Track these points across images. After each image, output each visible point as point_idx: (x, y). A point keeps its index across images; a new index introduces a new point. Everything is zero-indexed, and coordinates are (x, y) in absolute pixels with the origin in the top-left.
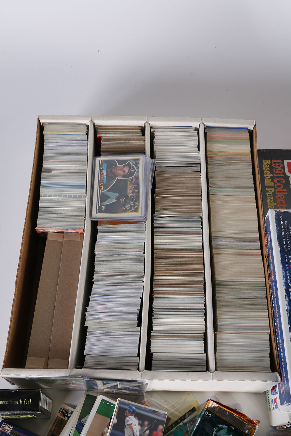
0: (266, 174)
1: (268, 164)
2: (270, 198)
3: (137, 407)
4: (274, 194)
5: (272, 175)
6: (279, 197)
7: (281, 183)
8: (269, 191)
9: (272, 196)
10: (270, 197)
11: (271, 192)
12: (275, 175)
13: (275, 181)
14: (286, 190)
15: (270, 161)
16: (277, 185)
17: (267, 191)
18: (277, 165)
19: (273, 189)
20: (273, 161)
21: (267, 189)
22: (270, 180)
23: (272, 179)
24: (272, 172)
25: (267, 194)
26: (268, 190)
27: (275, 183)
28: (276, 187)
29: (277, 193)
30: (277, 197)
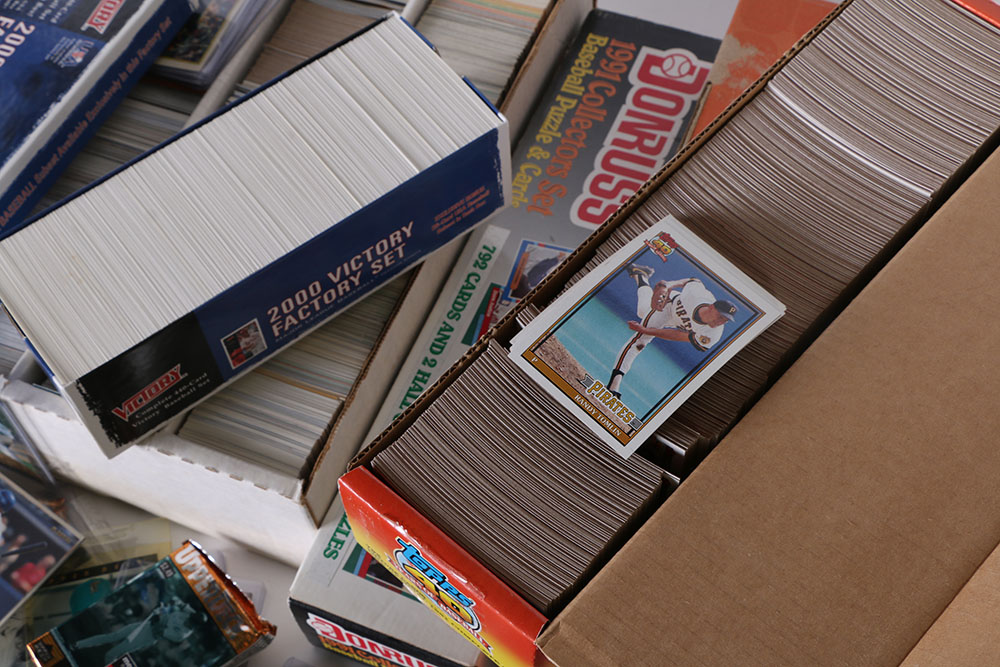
0: (580, 65)
1: (597, 46)
2: (555, 120)
3: (20, 499)
4: (570, 114)
5: (591, 72)
6: (578, 124)
7: (604, 95)
8: (562, 104)
9: (562, 115)
10: (556, 117)
11: (565, 108)
12: (598, 73)
13: (592, 87)
14: (605, 113)
15: (606, 40)
16: (591, 96)
17: (558, 104)
18: (618, 53)
19: (574, 102)
20: (614, 43)
21: (558, 98)
22: (580, 81)
23: (587, 80)
24: (595, 65)
25: (553, 109)
26: (559, 102)
27: (587, 91)
28: (584, 100)
29: (578, 113)
30: (573, 122)
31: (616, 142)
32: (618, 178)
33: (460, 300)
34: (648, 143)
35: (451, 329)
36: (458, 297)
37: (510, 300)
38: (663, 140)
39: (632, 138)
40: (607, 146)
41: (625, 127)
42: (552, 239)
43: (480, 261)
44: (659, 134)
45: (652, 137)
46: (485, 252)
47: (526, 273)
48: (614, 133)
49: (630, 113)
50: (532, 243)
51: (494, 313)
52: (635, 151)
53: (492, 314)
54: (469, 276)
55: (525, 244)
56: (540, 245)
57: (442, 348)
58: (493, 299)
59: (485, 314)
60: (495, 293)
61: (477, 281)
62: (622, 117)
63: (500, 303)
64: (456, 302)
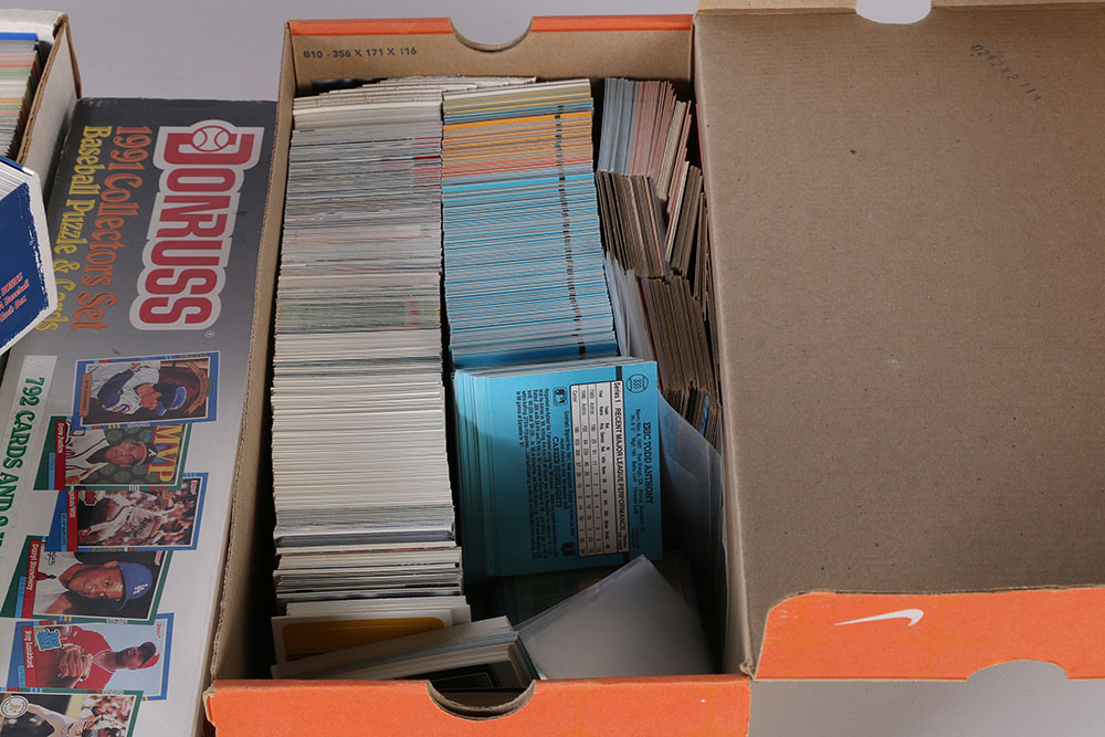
0: (84, 162)
1: (99, 137)
2: (72, 227)
4: (90, 217)
5: (102, 167)
6: (105, 225)
7: (130, 188)
8: (75, 208)
9: (81, 219)
10: (73, 223)
11: (82, 212)
12: (112, 167)
13: (109, 182)
14: (136, 206)
15: (109, 129)
16: (110, 192)
17: (71, 209)
18: (129, 140)
19: (92, 203)
20: (120, 130)
21: (69, 203)
22: (91, 179)
23: (99, 177)
24: (104, 157)
25: (66, 215)
26: (72, 206)
27: (104, 188)
28: (104, 198)
29: (100, 213)
30: (98, 223)
31: (161, 233)
32: (179, 270)
33: (16, 445)
34: (202, 225)
35: (17, 479)
36: (11, 442)
37: (84, 429)
38: (222, 219)
39: (184, 225)
40: (153, 239)
41: (166, 215)
42: (116, 352)
43: (27, 397)
44: (215, 213)
45: (209, 218)
46: (30, 386)
47: (95, 395)
48: (156, 224)
49: (168, 199)
50: (92, 362)
51: (67, 447)
52: (192, 237)
53: (64, 448)
54: (18, 416)
55: (82, 366)
56: (101, 362)
57: (10, 502)
58: (61, 433)
59: (56, 451)
60: (61, 426)
61: (31, 419)
62: (160, 205)
63: (71, 434)
64: (9, 449)
